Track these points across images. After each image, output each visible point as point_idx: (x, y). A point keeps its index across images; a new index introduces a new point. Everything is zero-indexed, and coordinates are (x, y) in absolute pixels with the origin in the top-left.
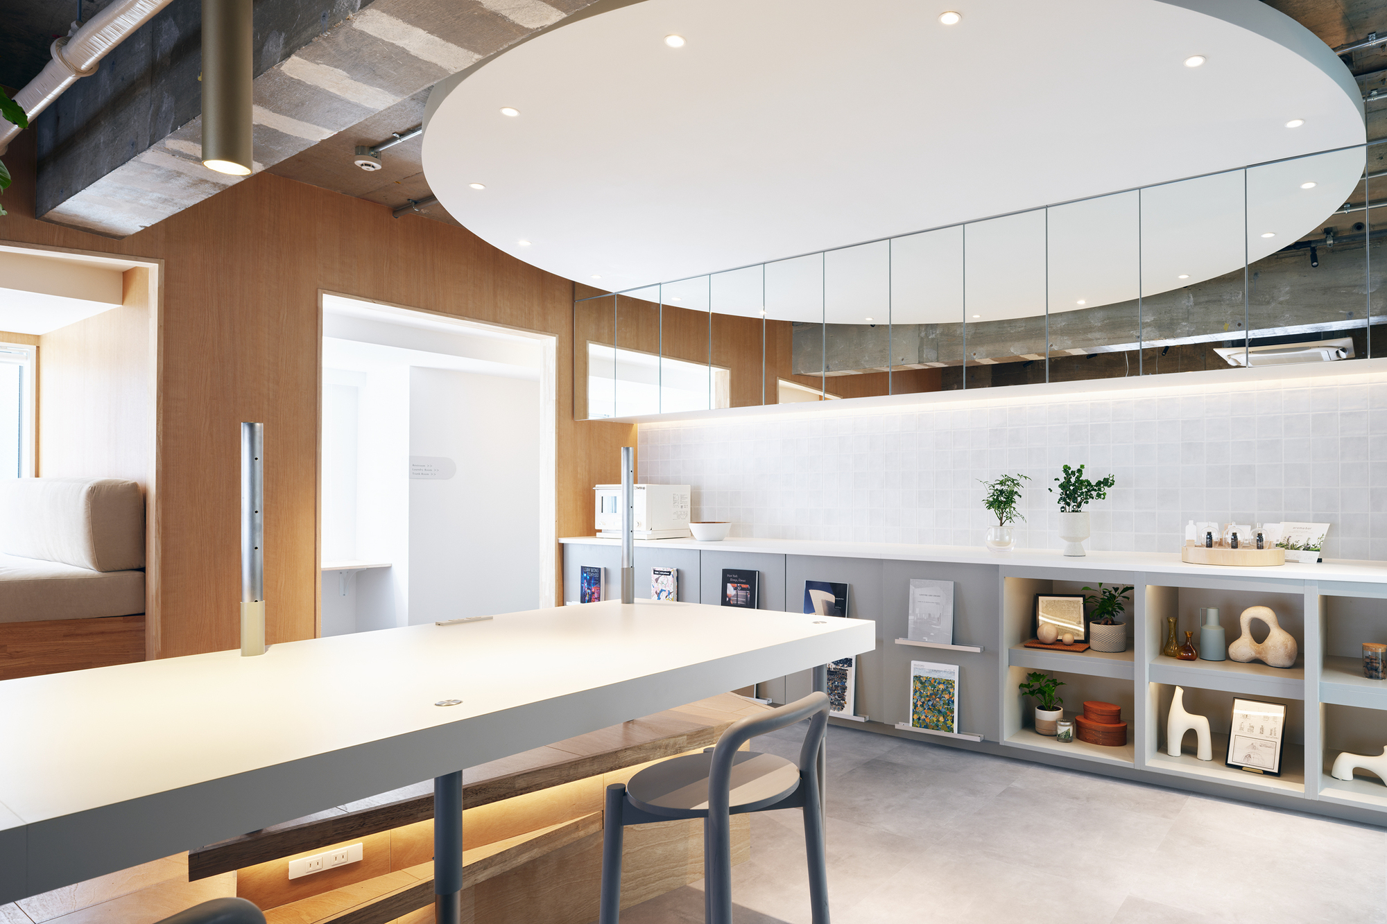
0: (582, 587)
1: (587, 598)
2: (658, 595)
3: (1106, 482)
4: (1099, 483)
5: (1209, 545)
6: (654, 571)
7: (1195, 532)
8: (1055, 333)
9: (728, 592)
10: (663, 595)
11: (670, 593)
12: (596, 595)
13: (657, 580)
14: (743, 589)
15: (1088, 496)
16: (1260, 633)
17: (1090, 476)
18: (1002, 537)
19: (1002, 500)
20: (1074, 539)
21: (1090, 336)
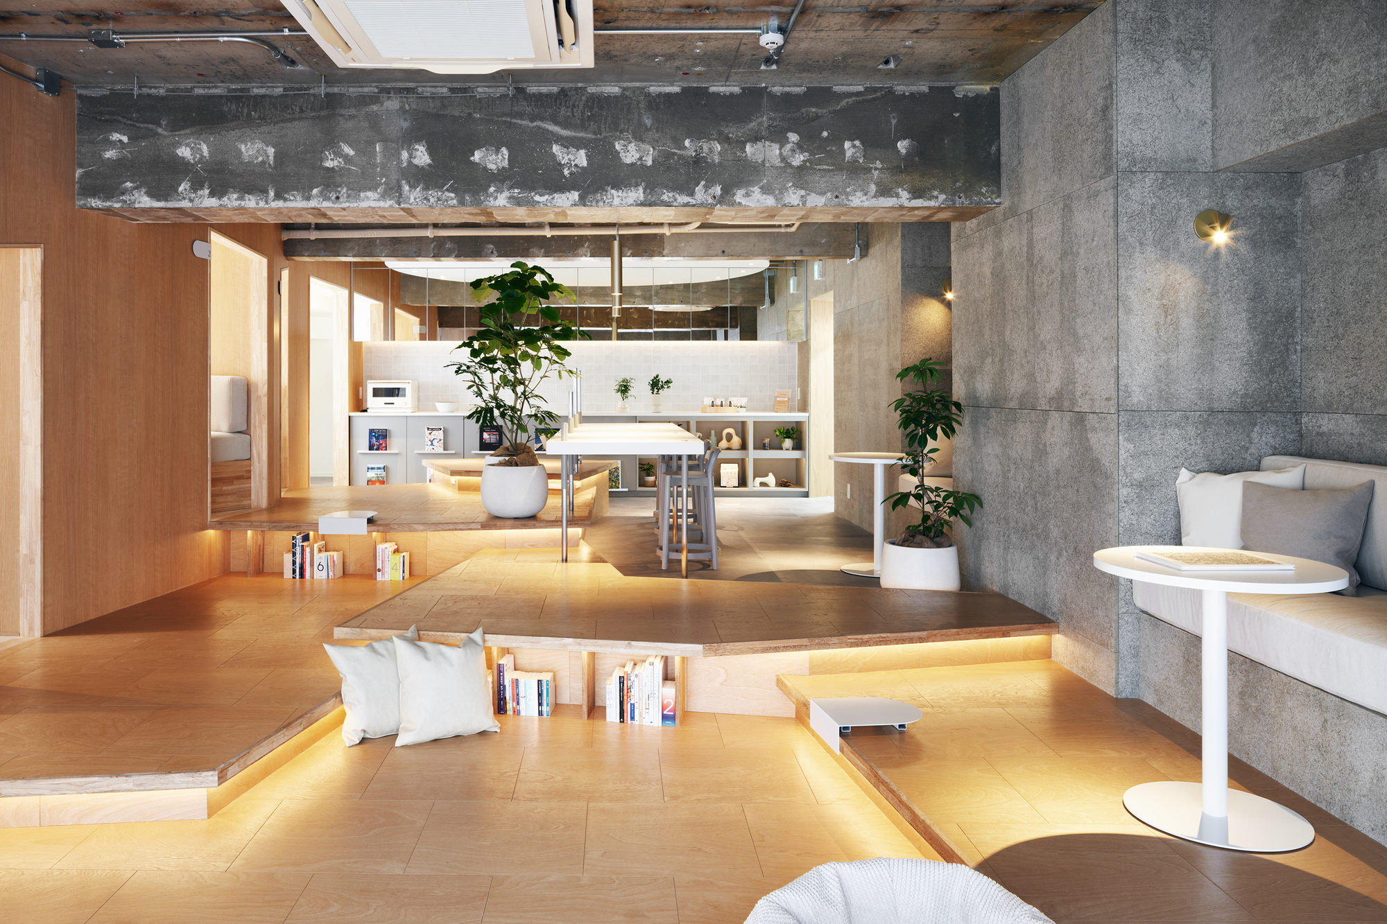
0: (370, 442)
1: (375, 447)
2: (432, 442)
3: (668, 382)
4: (665, 382)
5: (713, 406)
6: (428, 428)
7: (708, 401)
8: (587, 295)
9: (484, 437)
10: (435, 442)
11: (440, 440)
12: (384, 445)
13: (430, 434)
14: (493, 435)
15: (662, 387)
16: (729, 437)
17: (663, 378)
18: (624, 405)
19: (624, 389)
20: (657, 406)
21: (607, 299)
